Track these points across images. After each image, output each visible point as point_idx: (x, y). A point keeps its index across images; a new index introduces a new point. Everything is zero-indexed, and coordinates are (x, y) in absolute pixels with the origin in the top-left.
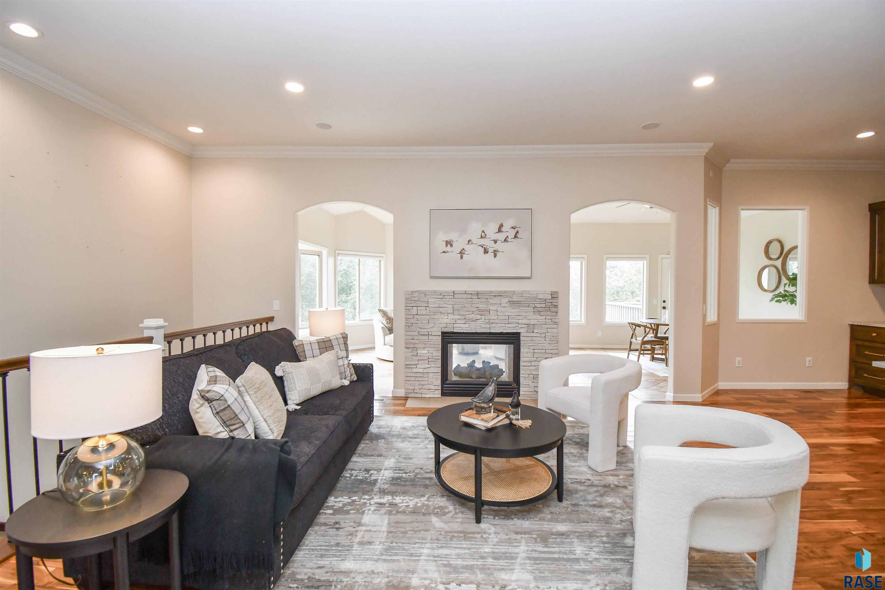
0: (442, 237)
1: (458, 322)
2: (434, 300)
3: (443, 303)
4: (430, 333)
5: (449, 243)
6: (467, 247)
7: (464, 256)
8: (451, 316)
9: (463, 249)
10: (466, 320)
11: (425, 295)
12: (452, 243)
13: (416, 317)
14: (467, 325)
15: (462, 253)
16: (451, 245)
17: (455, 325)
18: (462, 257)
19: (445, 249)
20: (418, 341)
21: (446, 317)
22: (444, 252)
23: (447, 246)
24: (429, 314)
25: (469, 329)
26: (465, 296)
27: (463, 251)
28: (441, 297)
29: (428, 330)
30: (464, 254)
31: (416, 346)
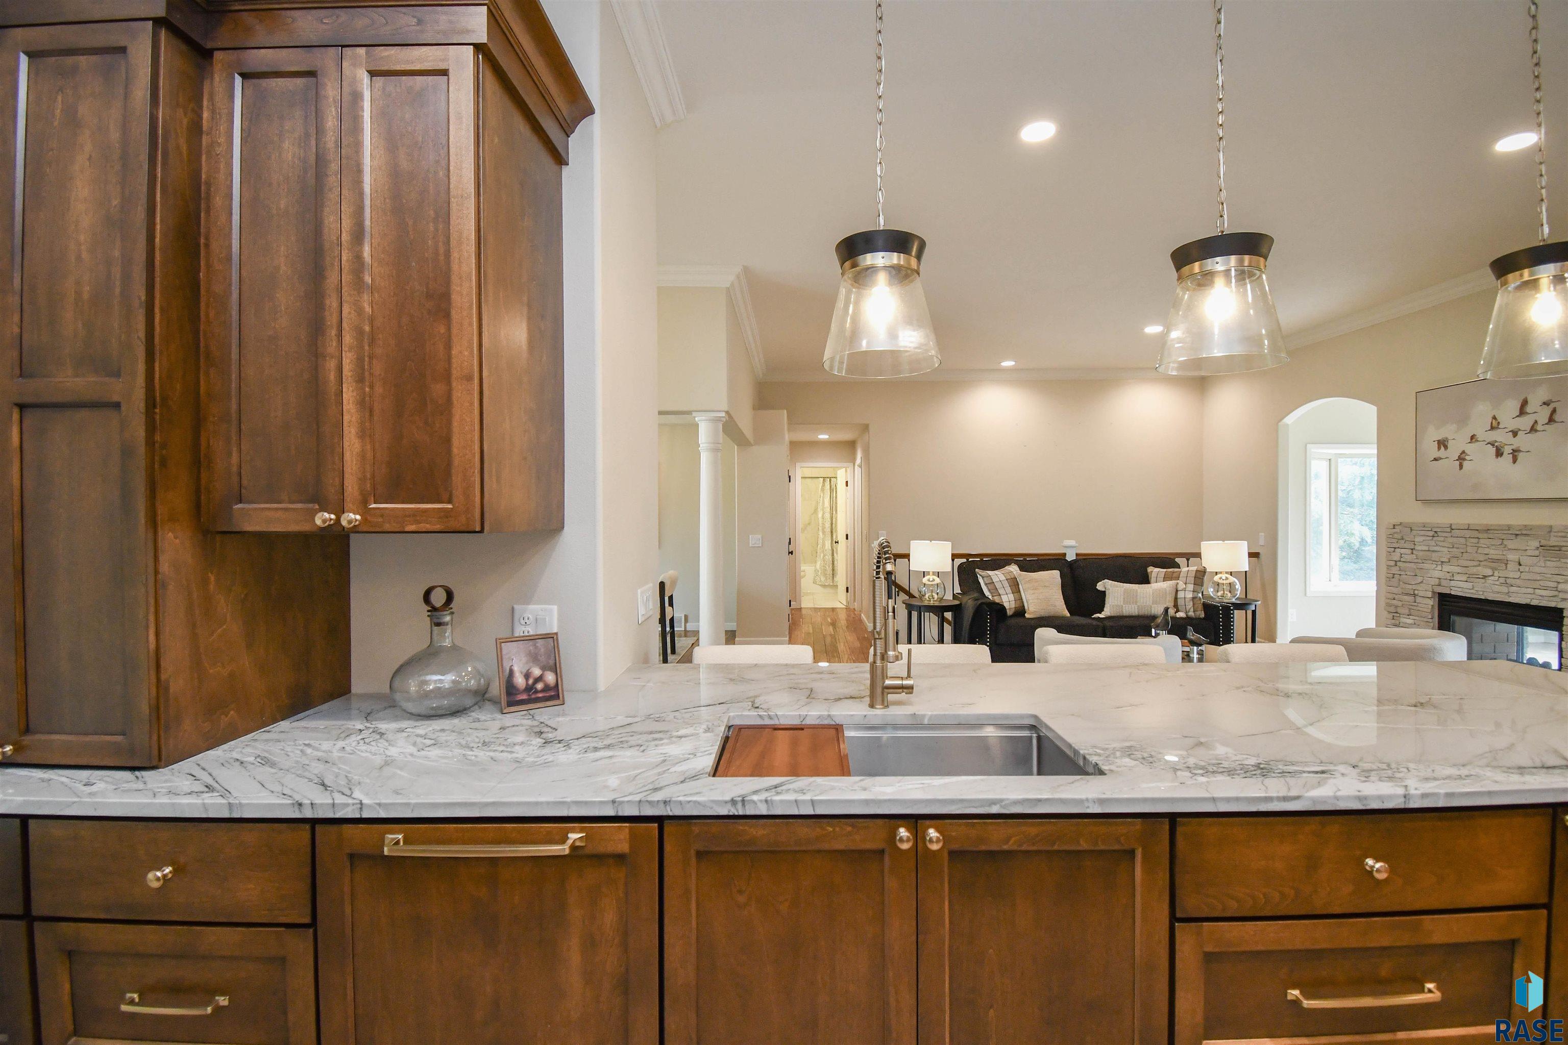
0: (1433, 434)
1: (1457, 577)
2: (1422, 539)
3: (1433, 543)
4: (1416, 592)
5: (1442, 444)
6: (1470, 448)
7: (1465, 464)
8: (1446, 568)
9: (1463, 452)
10: (1467, 576)
11: (1411, 530)
12: (1446, 443)
13: (1398, 564)
14: (1469, 585)
15: (1461, 458)
16: (1446, 447)
17: (1453, 583)
18: (1461, 466)
19: (1437, 454)
20: (1400, 604)
21: (1439, 568)
22: (1435, 459)
23: (1439, 448)
24: (1416, 561)
25: (1472, 591)
26: (1468, 534)
27: (1463, 455)
28: (1431, 533)
29: (1414, 587)
30: (1464, 459)
31: (1399, 610)
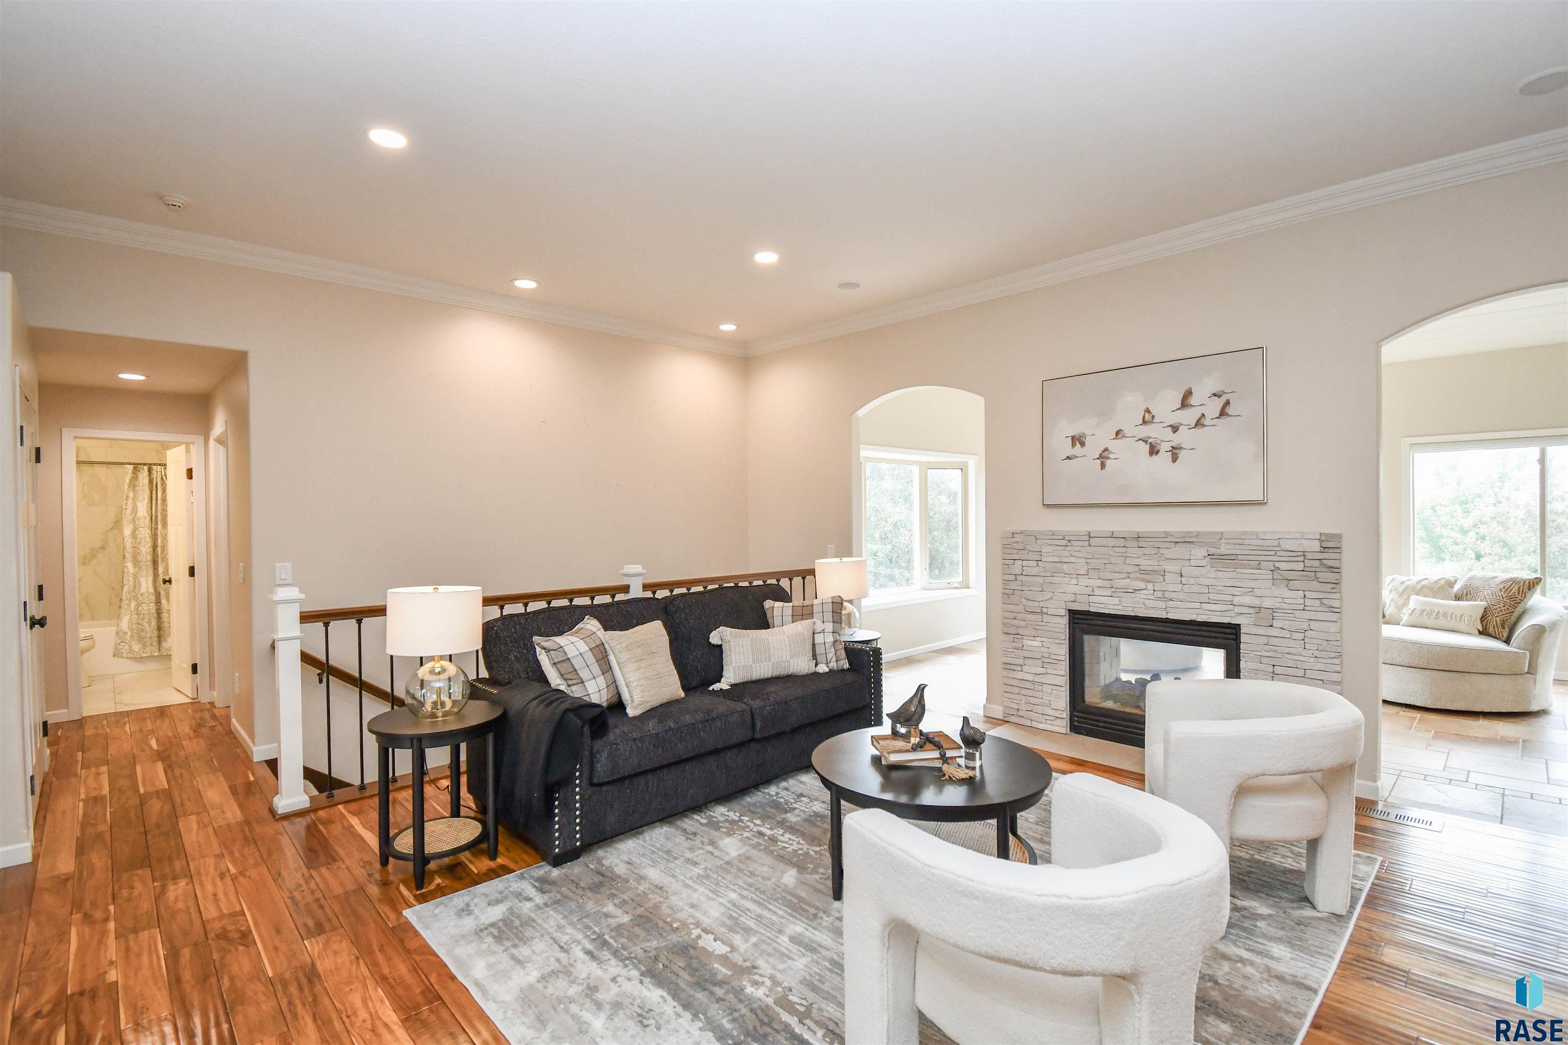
0: (1064, 430)
1: (1097, 592)
2: (1051, 549)
3: (1067, 554)
4: (1044, 610)
5: (1078, 440)
6: (1114, 445)
7: (1108, 463)
8: (1084, 581)
9: (1106, 450)
10: (1113, 590)
11: (1036, 539)
12: (1083, 439)
13: (1020, 578)
14: (1115, 600)
15: (1103, 457)
16: (1083, 444)
17: (1092, 599)
18: (1103, 466)
19: (1071, 452)
20: (1022, 624)
21: (1074, 581)
22: (1068, 458)
23: (1073, 445)
24: (1042, 574)
25: (1120, 607)
26: (1112, 542)
27: (1106, 454)
28: (1064, 542)
29: (1042, 604)
30: (1108, 458)
31: (1021, 631)
